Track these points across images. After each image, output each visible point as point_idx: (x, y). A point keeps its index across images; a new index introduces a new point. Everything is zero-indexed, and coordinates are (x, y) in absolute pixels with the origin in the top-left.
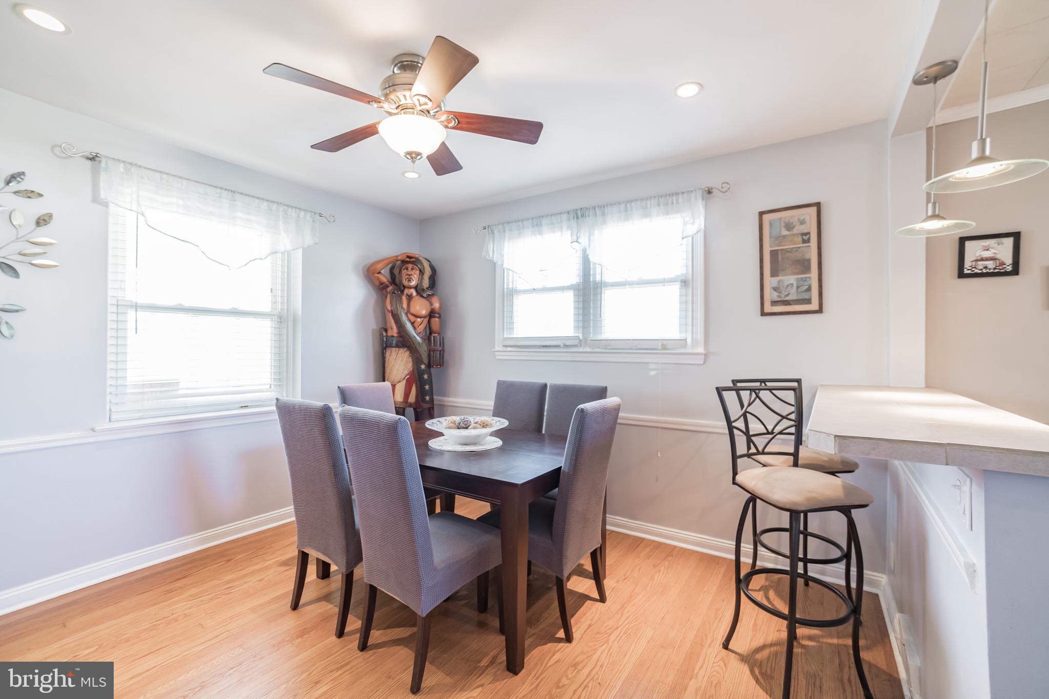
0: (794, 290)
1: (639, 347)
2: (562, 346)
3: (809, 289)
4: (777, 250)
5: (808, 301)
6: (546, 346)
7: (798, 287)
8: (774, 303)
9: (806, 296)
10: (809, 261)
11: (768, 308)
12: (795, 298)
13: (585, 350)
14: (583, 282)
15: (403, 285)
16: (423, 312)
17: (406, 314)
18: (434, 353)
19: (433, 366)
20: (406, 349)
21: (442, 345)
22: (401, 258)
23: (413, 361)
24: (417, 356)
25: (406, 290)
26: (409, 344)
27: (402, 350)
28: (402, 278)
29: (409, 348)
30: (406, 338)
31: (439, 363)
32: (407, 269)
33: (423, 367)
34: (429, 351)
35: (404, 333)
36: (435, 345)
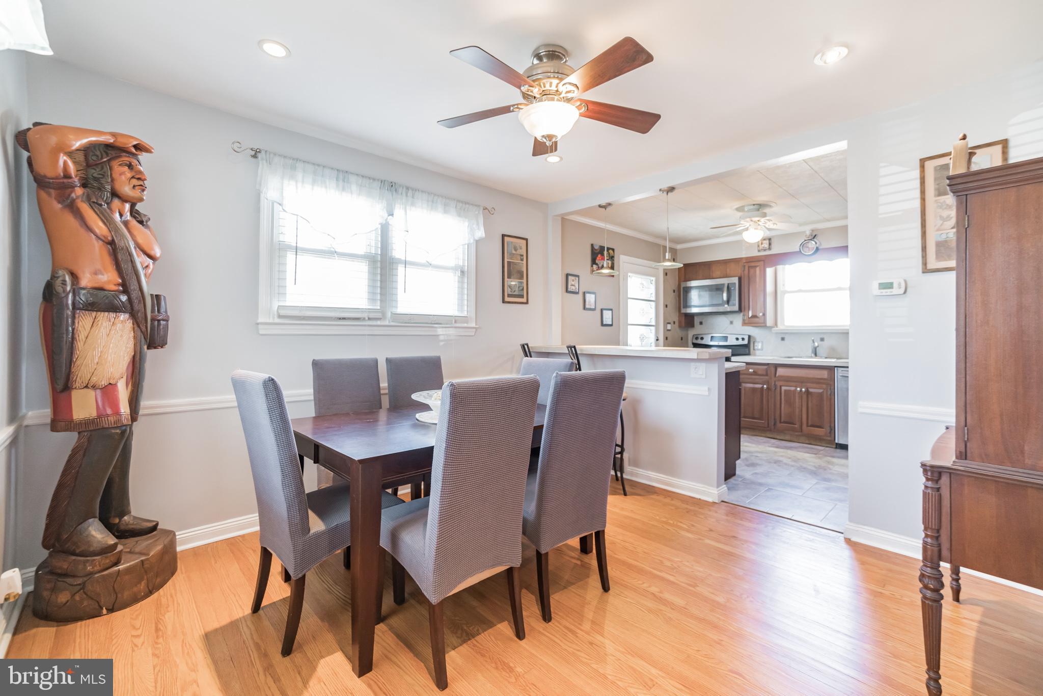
0: (517, 289)
1: (437, 322)
2: (367, 319)
3: (523, 289)
4: (510, 262)
5: (522, 296)
6: (344, 319)
7: (519, 287)
8: (509, 296)
9: (521, 293)
10: (523, 272)
11: (507, 299)
12: (518, 294)
13: (387, 323)
14: (381, 255)
15: (115, 194)
16: (157, 252)
17: (135, 248)
18: (159, 325)
19: (155, 348)
20: (127, 316)
21: (166, 312)
22: (121, 142)
23: (135, 338)
24: (144, 329)
25: (116, 203)
26: (137, 307)
27: (123, 317)
28: (113, 180)
29: (133, 315)
30: (135, 294)
31: (163, 344)
32: (130, 166)
33: (145, 347)
34: (153, 320)
35: (133, 286)
36: (159, 311)
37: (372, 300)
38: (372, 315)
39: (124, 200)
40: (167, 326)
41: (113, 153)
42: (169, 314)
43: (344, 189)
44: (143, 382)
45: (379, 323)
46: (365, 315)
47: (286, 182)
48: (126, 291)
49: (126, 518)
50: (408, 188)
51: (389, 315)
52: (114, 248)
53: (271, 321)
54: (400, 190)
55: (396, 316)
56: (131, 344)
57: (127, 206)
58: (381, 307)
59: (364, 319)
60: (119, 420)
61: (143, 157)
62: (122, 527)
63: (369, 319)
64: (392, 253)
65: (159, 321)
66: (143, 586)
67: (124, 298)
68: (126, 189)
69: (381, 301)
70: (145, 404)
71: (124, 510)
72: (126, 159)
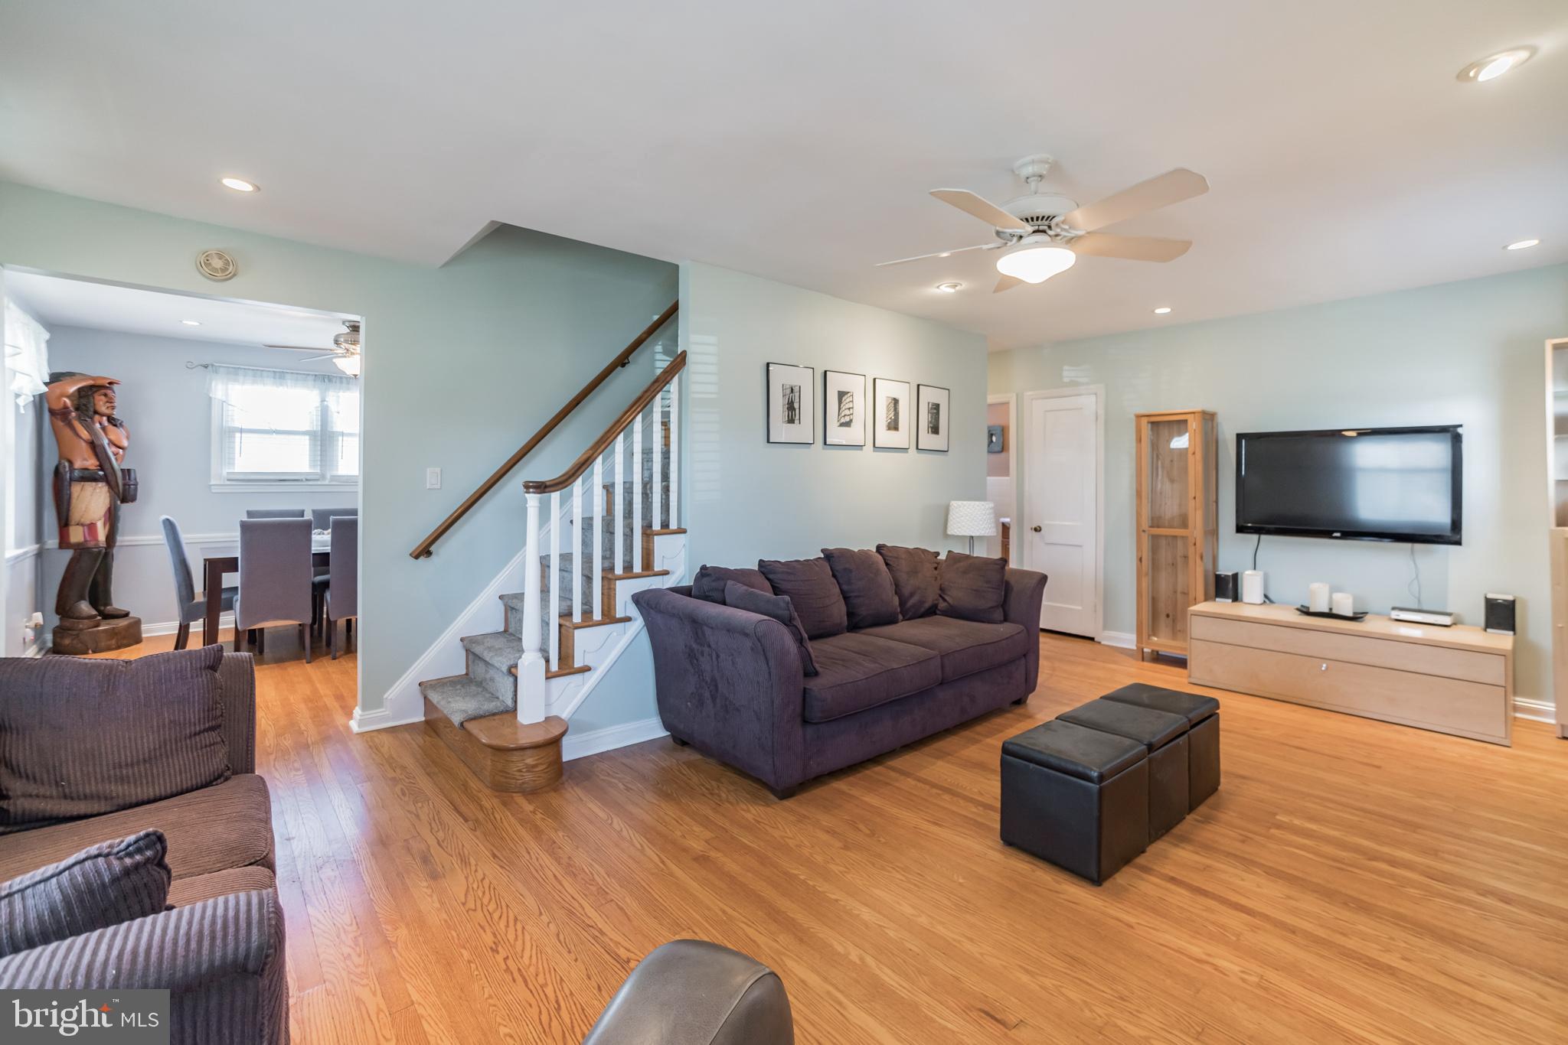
2: (304, 480)
13: (327, 482)
14: (322, 430)
15: (96, 412)
16: (125, 443)
17: (109, 444)
18: (130, 487)
19: (127, 502)
20: (104, 484)
21: (135, 479)
22: (99, 382)
23: (110, 496)
24: (117, 491)
25: (97, 417)
26: (110, 478)
27: (100, 484)
28: (94, 405)
29: (108, 483)
30: (109, 471)
31: (133, 499)
32: (105, 395)
33: (119, 502)
34: (124, 485)
35: (107, 466)
36: (129, 479)
37: (313, 465)
38: (308, 478)
39: (102, 415)
40: (136, 489)
41: (95, 389)
42: (138, 480)
43: (281, 385)
44: (118, 522)
45: (319, 483)
46: (303, 477)
47: (230, 386)
48: (102, 469)
49: (108, 607)
50: (341, 378)
51: (328, 477)
52: (95, 447)
53: (222, 483)
54: (334, 380)
55: (334, 478)
56: (107, 501)
57: (105, 418)
58: (321, 470)
59: (302, 480)
60: (97, 544)
61: (115, 387)
62: (106, 612)
63: (307, 480)
64: (332, 427)
65: (129, 485)
66: (114, 642)
67: (101, 473)
68: (103, 409)
69: (321, 466)
70: (120, 539)
71: (107, 601)
72: (103, 391)
